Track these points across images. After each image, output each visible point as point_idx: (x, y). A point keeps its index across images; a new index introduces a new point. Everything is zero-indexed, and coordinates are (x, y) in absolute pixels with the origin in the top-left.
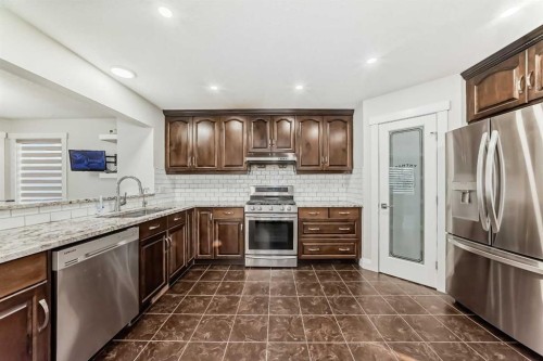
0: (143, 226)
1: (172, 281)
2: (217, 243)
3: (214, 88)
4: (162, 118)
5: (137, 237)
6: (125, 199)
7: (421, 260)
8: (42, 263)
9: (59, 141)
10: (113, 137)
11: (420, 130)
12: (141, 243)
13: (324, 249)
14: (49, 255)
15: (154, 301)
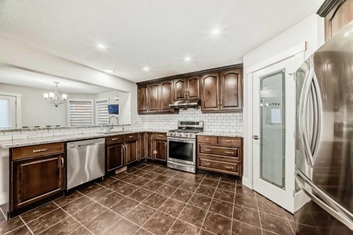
0: (107, 138)
1: (129, 166)
2: (155, 152)
3: (146, 69)
4: (137, 86)
5: (104, 142)
6: (112, 126)
7: (283, 187)
8: (63, 146)
9: (106, 101)
10: (118, 98)
11: (282, 72)
12: (106, 145)
13: (214, 165)
14: (65, 143)
15: (117, 172)
